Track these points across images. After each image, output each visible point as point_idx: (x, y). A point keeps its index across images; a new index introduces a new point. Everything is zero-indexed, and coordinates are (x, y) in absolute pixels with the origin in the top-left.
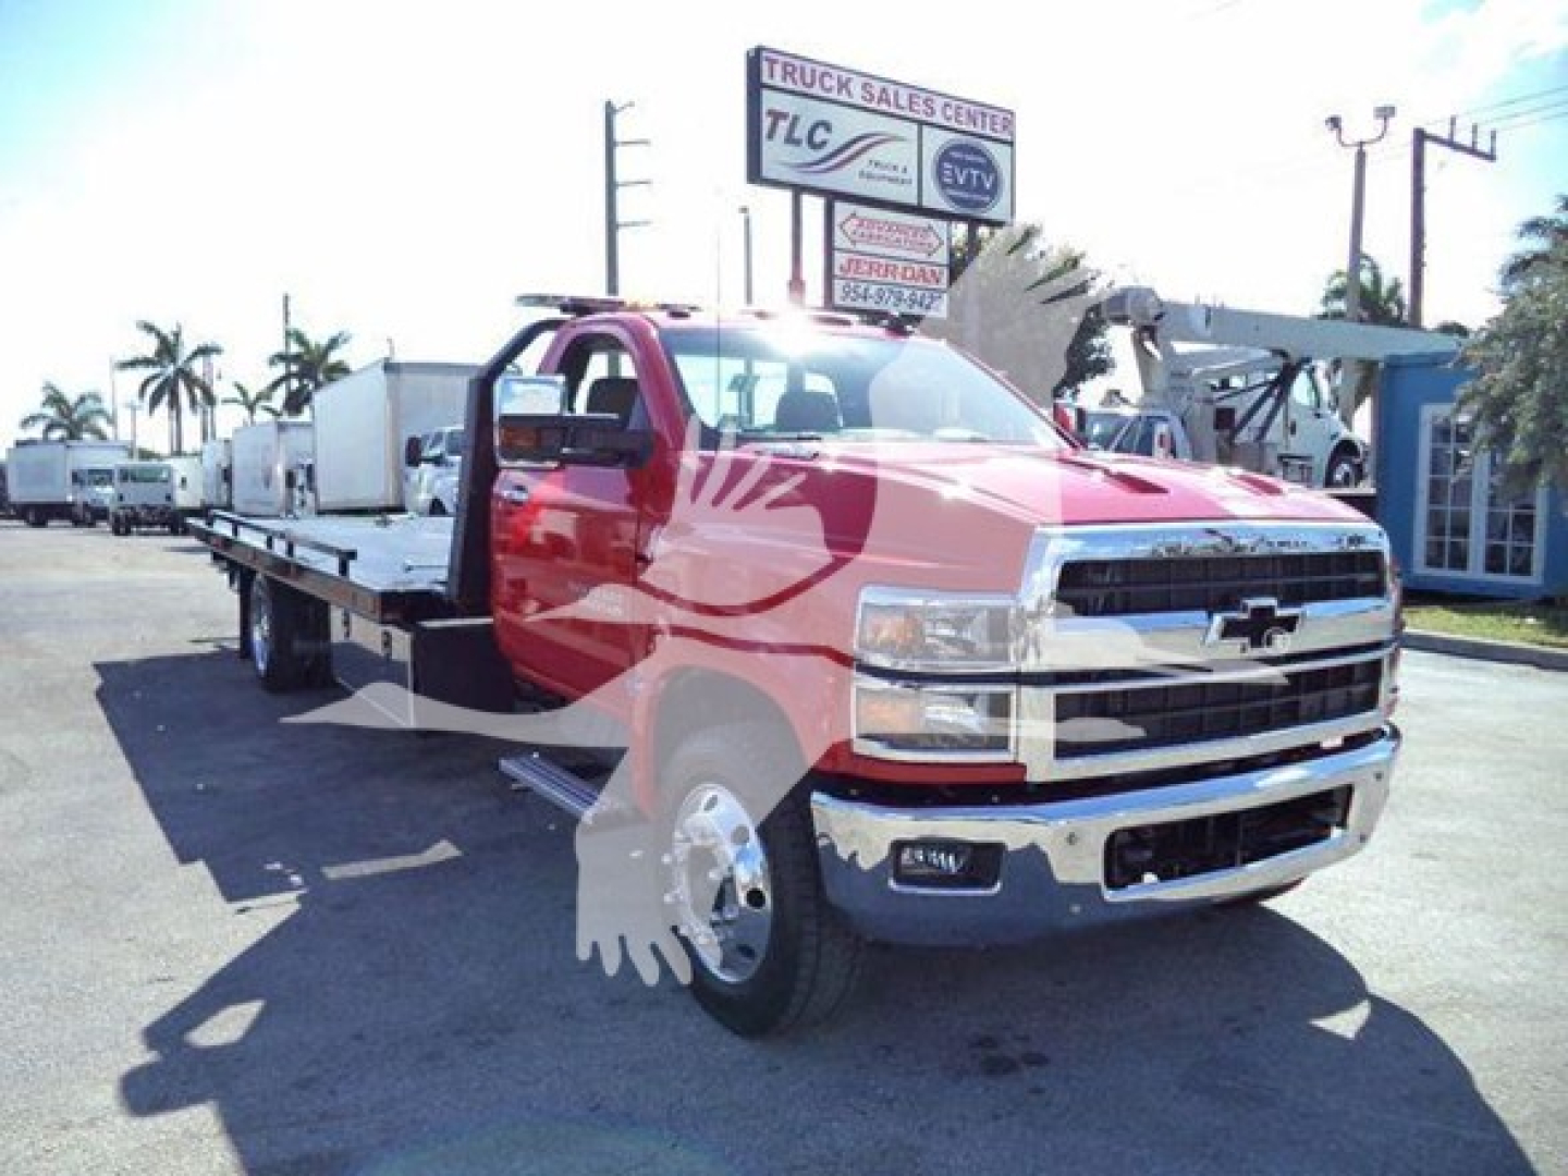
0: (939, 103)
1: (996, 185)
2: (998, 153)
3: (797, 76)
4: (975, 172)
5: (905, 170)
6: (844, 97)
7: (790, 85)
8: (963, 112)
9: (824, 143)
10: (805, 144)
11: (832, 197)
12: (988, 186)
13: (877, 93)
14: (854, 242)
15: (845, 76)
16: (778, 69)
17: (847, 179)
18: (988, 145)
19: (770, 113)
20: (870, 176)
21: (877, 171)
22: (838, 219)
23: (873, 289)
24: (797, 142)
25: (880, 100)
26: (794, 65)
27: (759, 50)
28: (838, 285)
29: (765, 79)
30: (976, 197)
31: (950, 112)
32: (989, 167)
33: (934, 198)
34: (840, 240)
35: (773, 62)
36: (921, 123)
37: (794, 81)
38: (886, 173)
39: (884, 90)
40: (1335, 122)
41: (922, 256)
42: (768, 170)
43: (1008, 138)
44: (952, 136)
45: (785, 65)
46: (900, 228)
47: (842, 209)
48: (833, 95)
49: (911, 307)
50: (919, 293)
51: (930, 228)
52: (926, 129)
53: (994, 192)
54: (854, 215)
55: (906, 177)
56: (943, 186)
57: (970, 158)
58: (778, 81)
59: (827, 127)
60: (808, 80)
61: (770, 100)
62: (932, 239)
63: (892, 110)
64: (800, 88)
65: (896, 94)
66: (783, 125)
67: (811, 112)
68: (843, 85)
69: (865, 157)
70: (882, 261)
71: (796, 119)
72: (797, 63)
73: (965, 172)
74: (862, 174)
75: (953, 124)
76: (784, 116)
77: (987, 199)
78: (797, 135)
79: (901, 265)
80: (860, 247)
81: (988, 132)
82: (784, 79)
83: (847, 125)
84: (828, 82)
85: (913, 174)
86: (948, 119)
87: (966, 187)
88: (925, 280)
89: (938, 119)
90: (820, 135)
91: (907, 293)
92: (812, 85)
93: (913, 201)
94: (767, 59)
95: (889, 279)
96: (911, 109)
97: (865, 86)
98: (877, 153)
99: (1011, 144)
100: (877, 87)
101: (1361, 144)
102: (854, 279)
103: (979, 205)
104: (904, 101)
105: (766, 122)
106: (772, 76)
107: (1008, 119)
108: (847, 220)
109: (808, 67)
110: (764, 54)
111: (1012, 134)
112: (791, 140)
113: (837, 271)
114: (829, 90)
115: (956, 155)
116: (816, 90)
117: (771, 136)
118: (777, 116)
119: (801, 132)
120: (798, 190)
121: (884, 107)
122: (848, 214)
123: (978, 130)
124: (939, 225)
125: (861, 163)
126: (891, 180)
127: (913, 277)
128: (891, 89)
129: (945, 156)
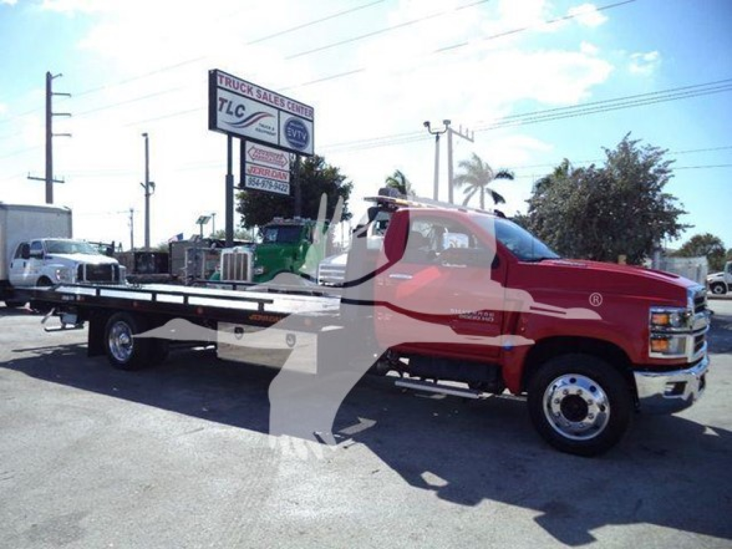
0: (286, 101)
1: (307, 137)
2: (307, 124)
3: (232, 84)
4: (299, 132)
5: (273, 129)
6: (250, 95)
7: (228, 87)
8: (295, 106)
9: (242, 115)
10: (234, 114)
11: (244, 139)
12: (304, 138)
13: (262, 94)
14: (253, 159)
15: (251, 86)
16: (224, 80)
17: (251, 131)
18: (304, 121)
19: (221, 99)
20: (260, 131)
21: (262, 128)
22: (247, 148)
23: (261, 180)
24: (231, 113)
25: (264, 98)
26: (230, 79)
27: (216, 71)
28: (247, 178)
29: (219, 84)
30: (300, 143)
31: (290, 106)
32: (304, 130)
33: (284, 143)
34: (248, 159)
35: (222, 77)
36: (280, 110)
37: (230, 86)
38: (266, 129)
39: (265, 94)
40: (427, 124)
41: (280, 167)
42: (220, 124)
43: (310, 118)
44: (290, 116)
45: (227, 79)
46: (271, 154)
47: (249, 145)
48: (245, 94)
49: (275, 189)
50: (279, 183)
51: (282, 156)
52: (281, 113)
53: (306, 141)
54: (253, 148)
55: (273, 132)
56: (288, 137)
57: (298, 126)
58: (223, 85)
59: (244, 108)
60: (236, 86)
61: (221, 94)
62: (283, 160)
63: (268, 102)
64: (232, 89)
65: (270, 96)
66: (226, 105)
67: (238, 100)
68: (250, 90)
69: (259, 122)
70: (265, 168)
71: (231, 103)
72: (232, 78)
73: (296, 131)
74: (257, 129)
75: (290, 111)
76: (226, 101)
77: (303, 144)
78: (231, 110)
79: (271, 170)
80: (256, 162)
81: (304, 116)
82: (226, 85)
83: (252, 108)
84: (244, 88)
85: (276, 131)
86: (289, 109)
87: (296, 138)
88: (281, 178)
89: (286, 108)
90: (240, 111)
91: (274, 182)
92: (237, 89)
93: (276, 142)
94: (220, 75)
95: (267, 176)
96: (276, 104)
97: (258, 91)
98: (263, 121)
99: (312, 121)
100: (263, 91)
101: (438, 133)
102: (252, 176)
103: (301, 146)
104: (273, 99)
105: (219, 103)
106: (221, 82)
107: (311, 110)
108: (251, 149)
109: (236, 81)
110: (219, 73)
111: (313, 117)
112: (229, 112)
113: (247, 172)
114: (244, 91)
115: (292, 124)
116: (239, 91)
117: (221, 109)
118: (223, 101)
119: (233, 109)
120: (231, 135)
121: (265, 101)
122: (251, 147)
123: (300, 115)
124: (286, 154)
125: (256, 125)
126: (268, 133)
127: (276, 176)
128: (268, 93)
129: (288, 125)
